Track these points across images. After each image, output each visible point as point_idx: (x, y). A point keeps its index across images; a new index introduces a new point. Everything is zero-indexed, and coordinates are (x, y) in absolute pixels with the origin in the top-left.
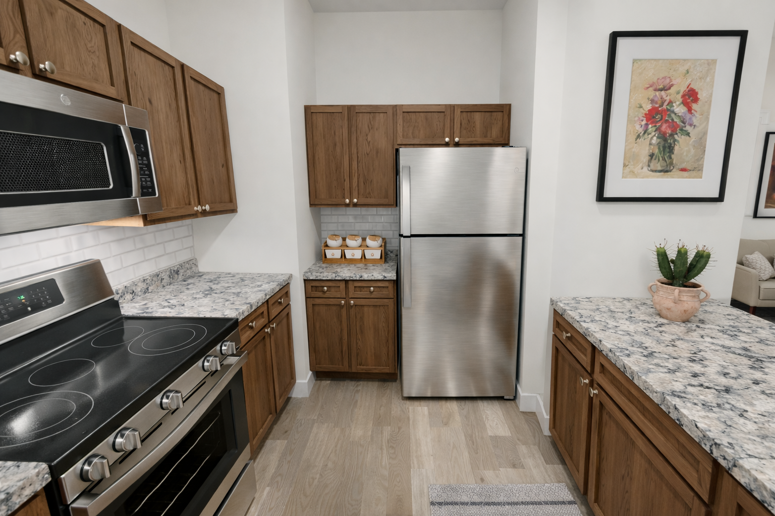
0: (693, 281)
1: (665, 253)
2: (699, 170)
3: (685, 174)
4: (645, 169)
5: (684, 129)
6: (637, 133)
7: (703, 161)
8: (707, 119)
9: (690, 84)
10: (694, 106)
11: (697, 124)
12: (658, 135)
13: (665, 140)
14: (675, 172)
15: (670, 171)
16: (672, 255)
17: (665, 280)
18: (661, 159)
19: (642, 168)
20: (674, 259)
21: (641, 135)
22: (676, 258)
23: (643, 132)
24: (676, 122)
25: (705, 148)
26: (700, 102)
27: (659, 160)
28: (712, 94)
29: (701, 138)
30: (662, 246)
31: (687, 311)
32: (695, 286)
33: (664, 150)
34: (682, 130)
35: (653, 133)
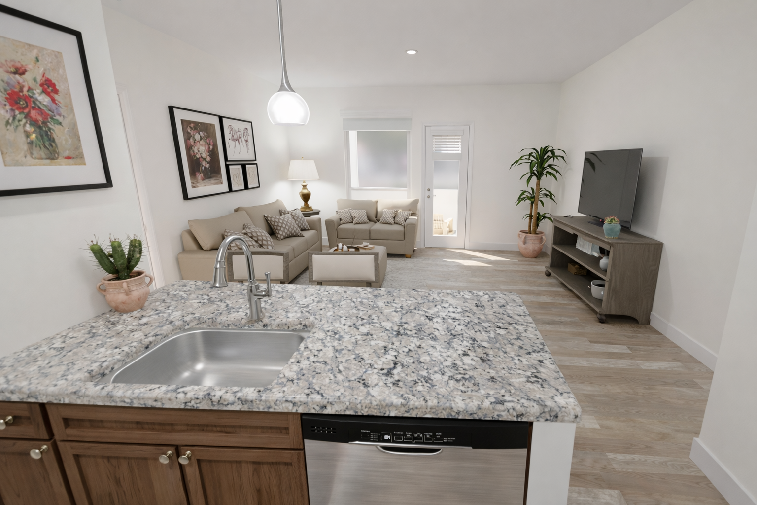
0: (136, 269)
1: (101, 249)
2: (82, 158)
3: (70, 161)
4: (29, 157)
5: (54, 118)
6: (4, 118)
7: (82, 149)
8: (72, 110)
9: (44, 74)
10: (56, 97)
11: (66, 115)
12: (30, 122)
13: (40, 128)
14: (61, 160)
15: (57, 159)
16: (108, 250)
17: (111, 276)
18: (42, 147)
19: (25, 157)
20: (111, 253)
21: (10, 121)
22: (113, 251)
23: (11, 119)
24: (43, 110)
25: (79, 137)
26: (60, 94)
27: (41, 148)
28: (68, 86)
29: (73, 129)
30: (95, 243)
31: (141, 298)
32: (139, 273)
33: (42, 138)
34: (52, 118)
35: (24, 121)
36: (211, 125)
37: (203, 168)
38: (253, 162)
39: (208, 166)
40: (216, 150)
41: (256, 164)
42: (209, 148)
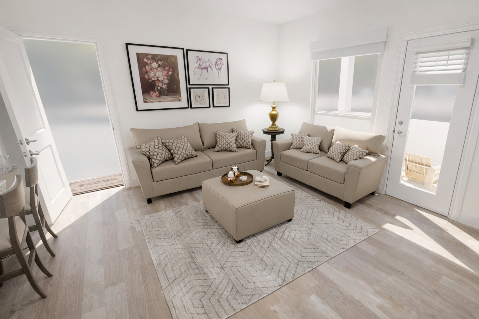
36: (172, 56)
37: (159, 88)
38: (226, 86)
39: (165, 86)
40: (176, 76)
41: (229, 88)
42: (168, 73)
